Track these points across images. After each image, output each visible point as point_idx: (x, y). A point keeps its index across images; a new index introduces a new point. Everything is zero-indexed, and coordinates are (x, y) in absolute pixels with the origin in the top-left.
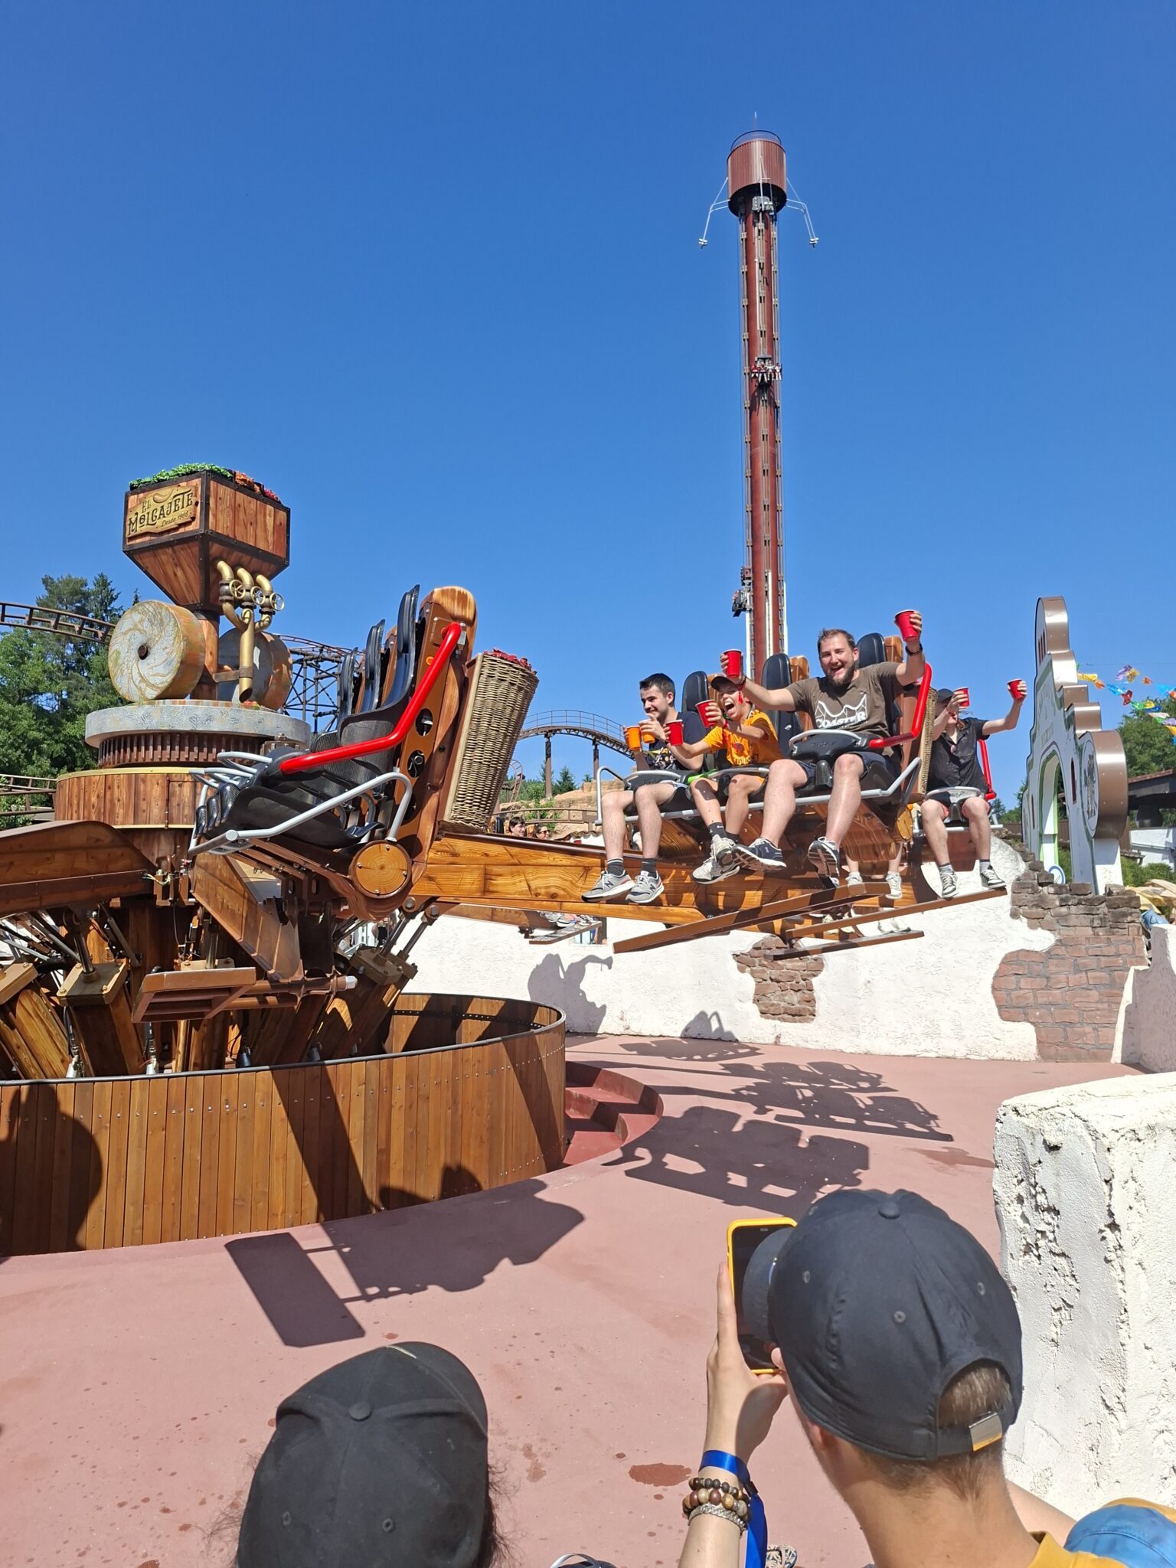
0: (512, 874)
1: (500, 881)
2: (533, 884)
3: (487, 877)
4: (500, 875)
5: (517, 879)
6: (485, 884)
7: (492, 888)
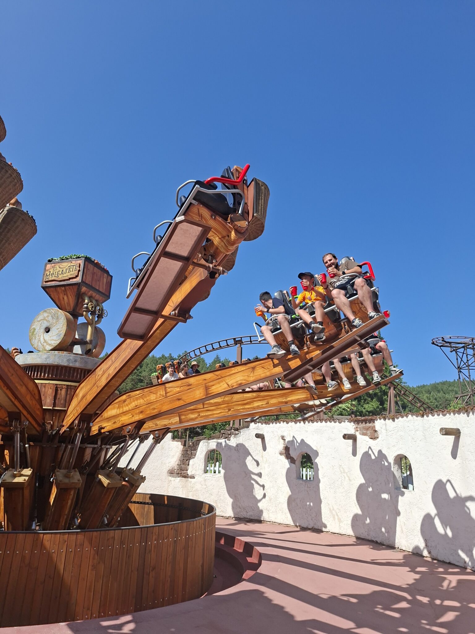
0: (219, 383)
1: (213, 388)
2: (230, 383)
3: (207, 388)
4: (213, 385)
6: (206, 392)
7: (210, 392)
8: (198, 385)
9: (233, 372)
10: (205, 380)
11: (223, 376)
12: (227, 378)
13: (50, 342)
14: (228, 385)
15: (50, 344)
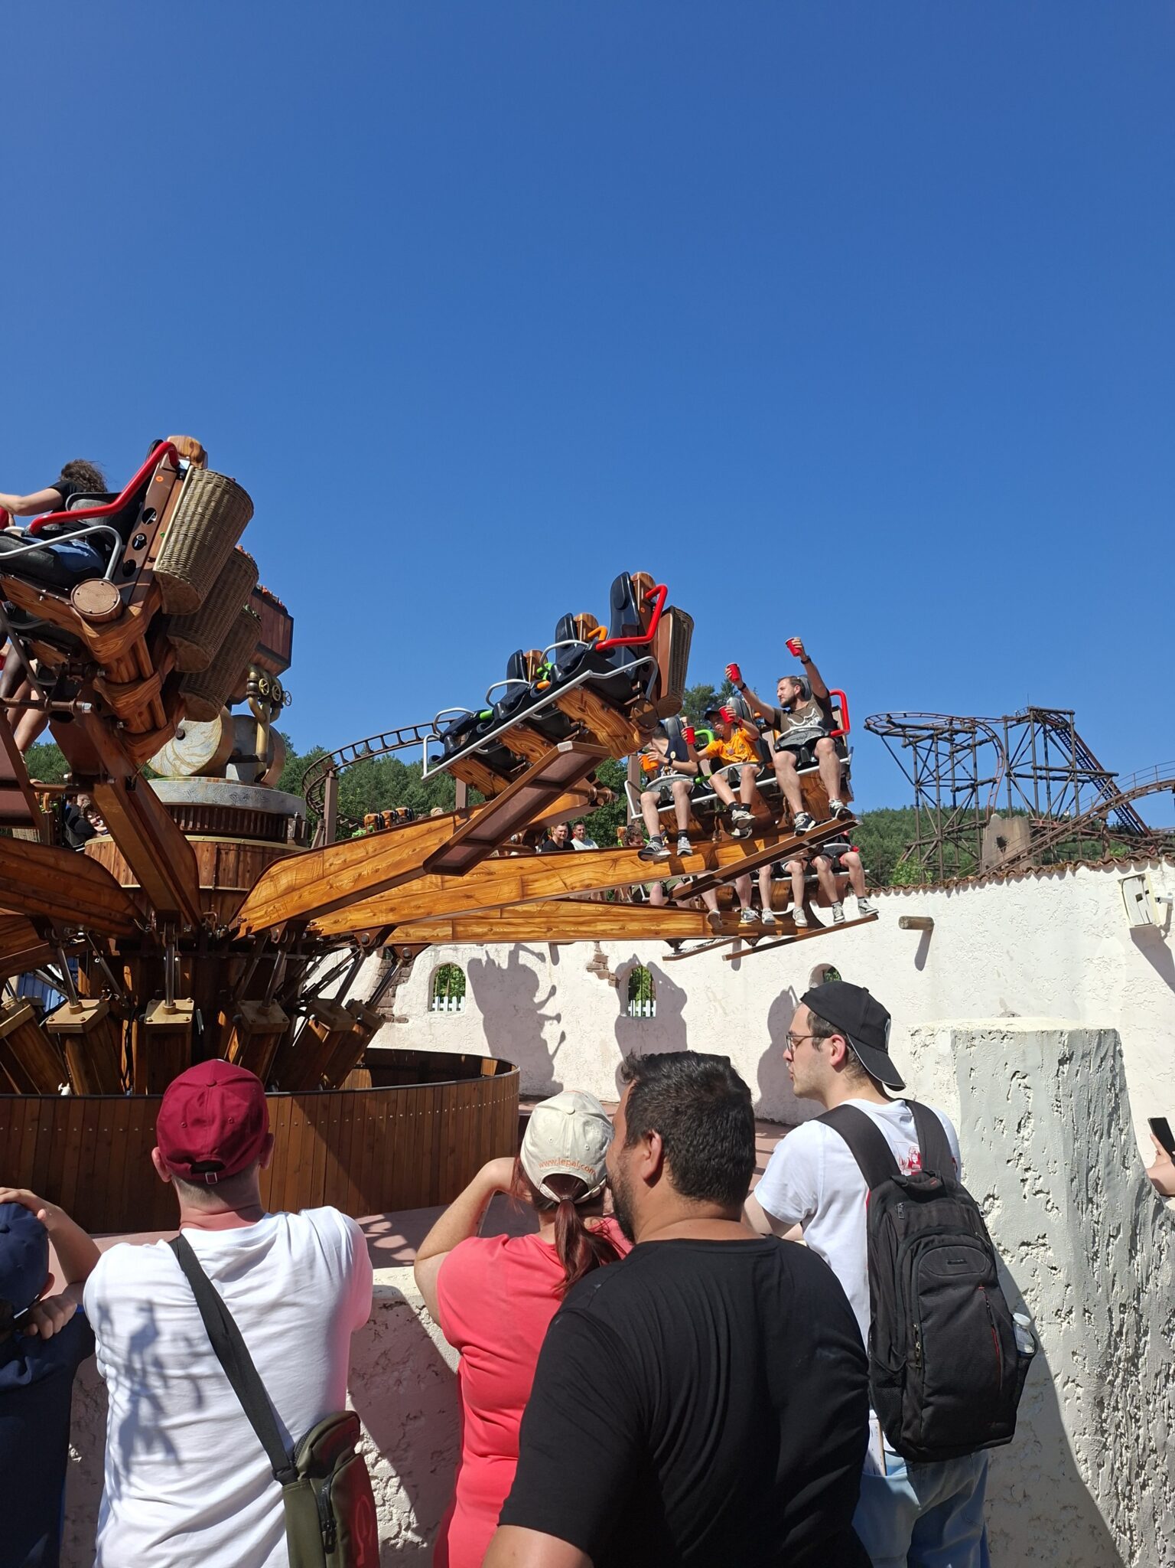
0: (548, 878)
1: (537, 885)
2: (568, 882)
3: (524, 884)
4: (536, 881)
5: (554, 880)
6: (523, 891)
7: (530, 892)
8: (506, 876)
9: (577, 862)
10: (521, 868)
11: (556, 866)
12: (564, 871)
13: (188, 759)
14: (565, 884)
15: (189, 764)
